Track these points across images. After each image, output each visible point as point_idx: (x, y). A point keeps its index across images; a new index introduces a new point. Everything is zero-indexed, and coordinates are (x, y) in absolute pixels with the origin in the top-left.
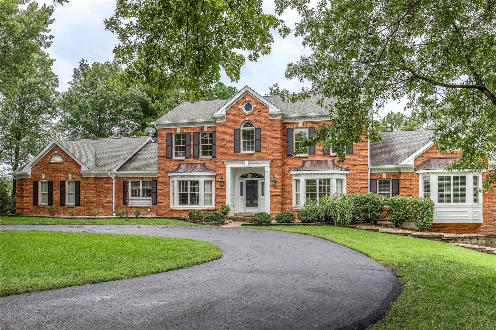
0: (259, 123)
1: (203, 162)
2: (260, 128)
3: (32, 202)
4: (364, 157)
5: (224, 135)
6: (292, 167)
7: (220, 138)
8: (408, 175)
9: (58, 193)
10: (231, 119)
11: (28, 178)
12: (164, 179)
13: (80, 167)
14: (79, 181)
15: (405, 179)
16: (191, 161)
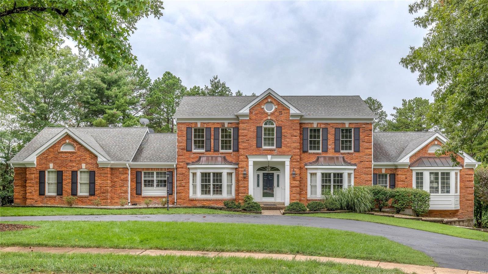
0: (280, 122)
1: (223, 155)
2: (281, 127)
3: (38, 192)
4: (369, 155)
5: (247, 131)
6: (308, 162)
7: (243, 134)
8: (404, 171)
9: (69, 183)
10: (254, 117)
11: (32, 167)
12: (183, 171)
13: (96, 157)
14: (95, 171)
15: (402, 173)
16: (211, 154)
